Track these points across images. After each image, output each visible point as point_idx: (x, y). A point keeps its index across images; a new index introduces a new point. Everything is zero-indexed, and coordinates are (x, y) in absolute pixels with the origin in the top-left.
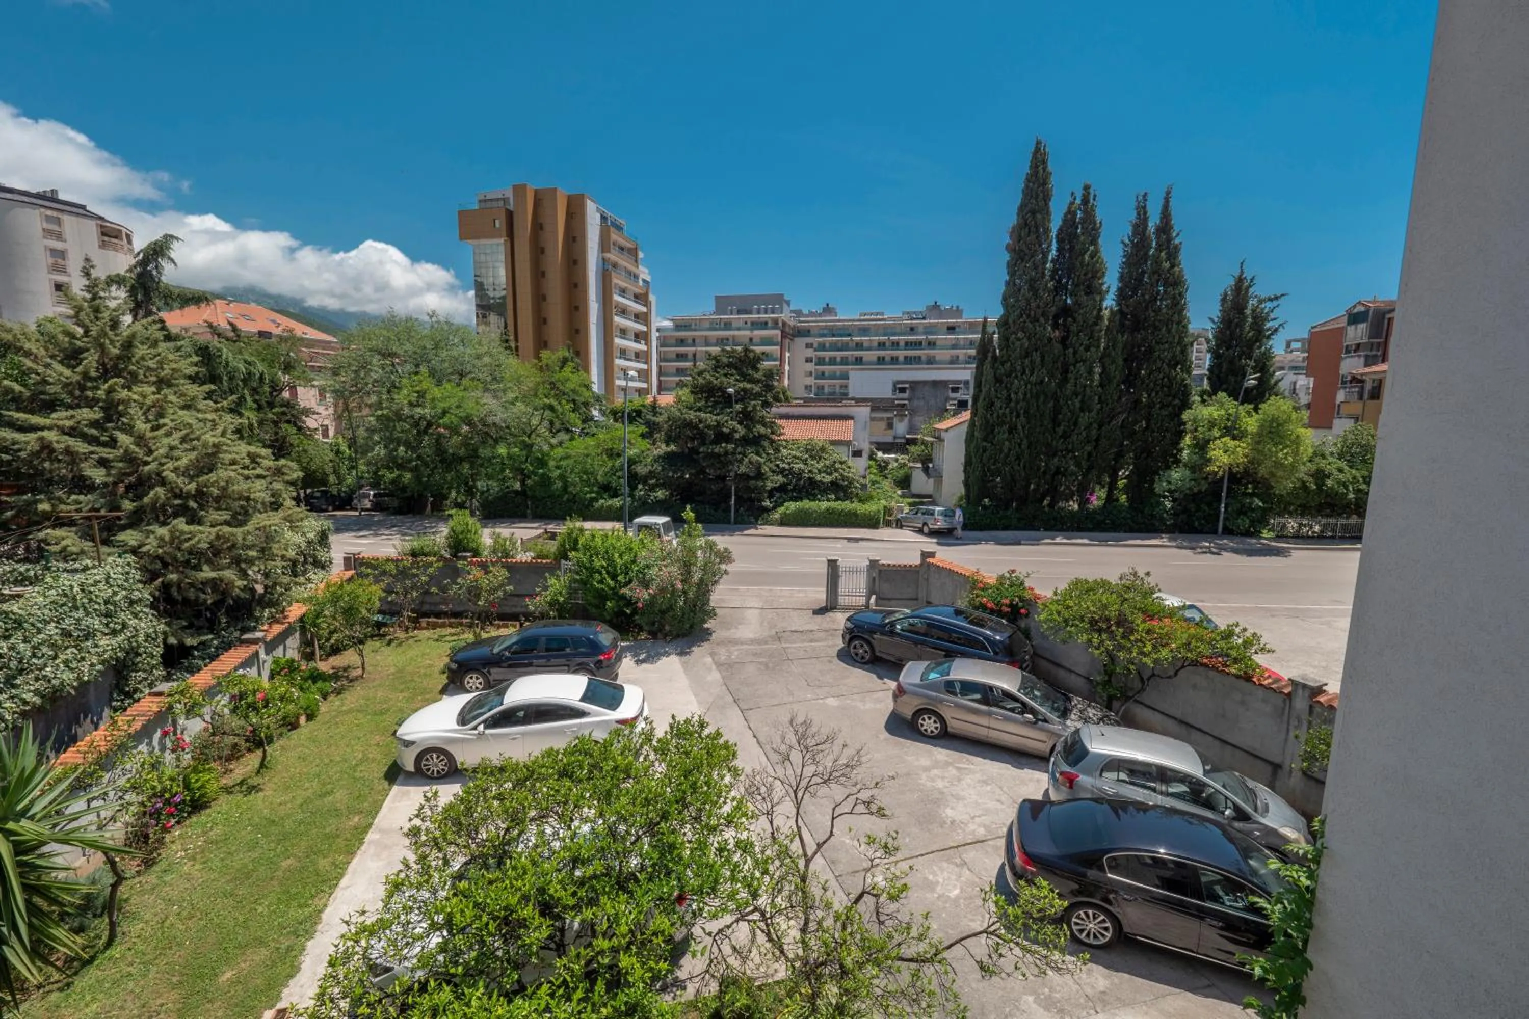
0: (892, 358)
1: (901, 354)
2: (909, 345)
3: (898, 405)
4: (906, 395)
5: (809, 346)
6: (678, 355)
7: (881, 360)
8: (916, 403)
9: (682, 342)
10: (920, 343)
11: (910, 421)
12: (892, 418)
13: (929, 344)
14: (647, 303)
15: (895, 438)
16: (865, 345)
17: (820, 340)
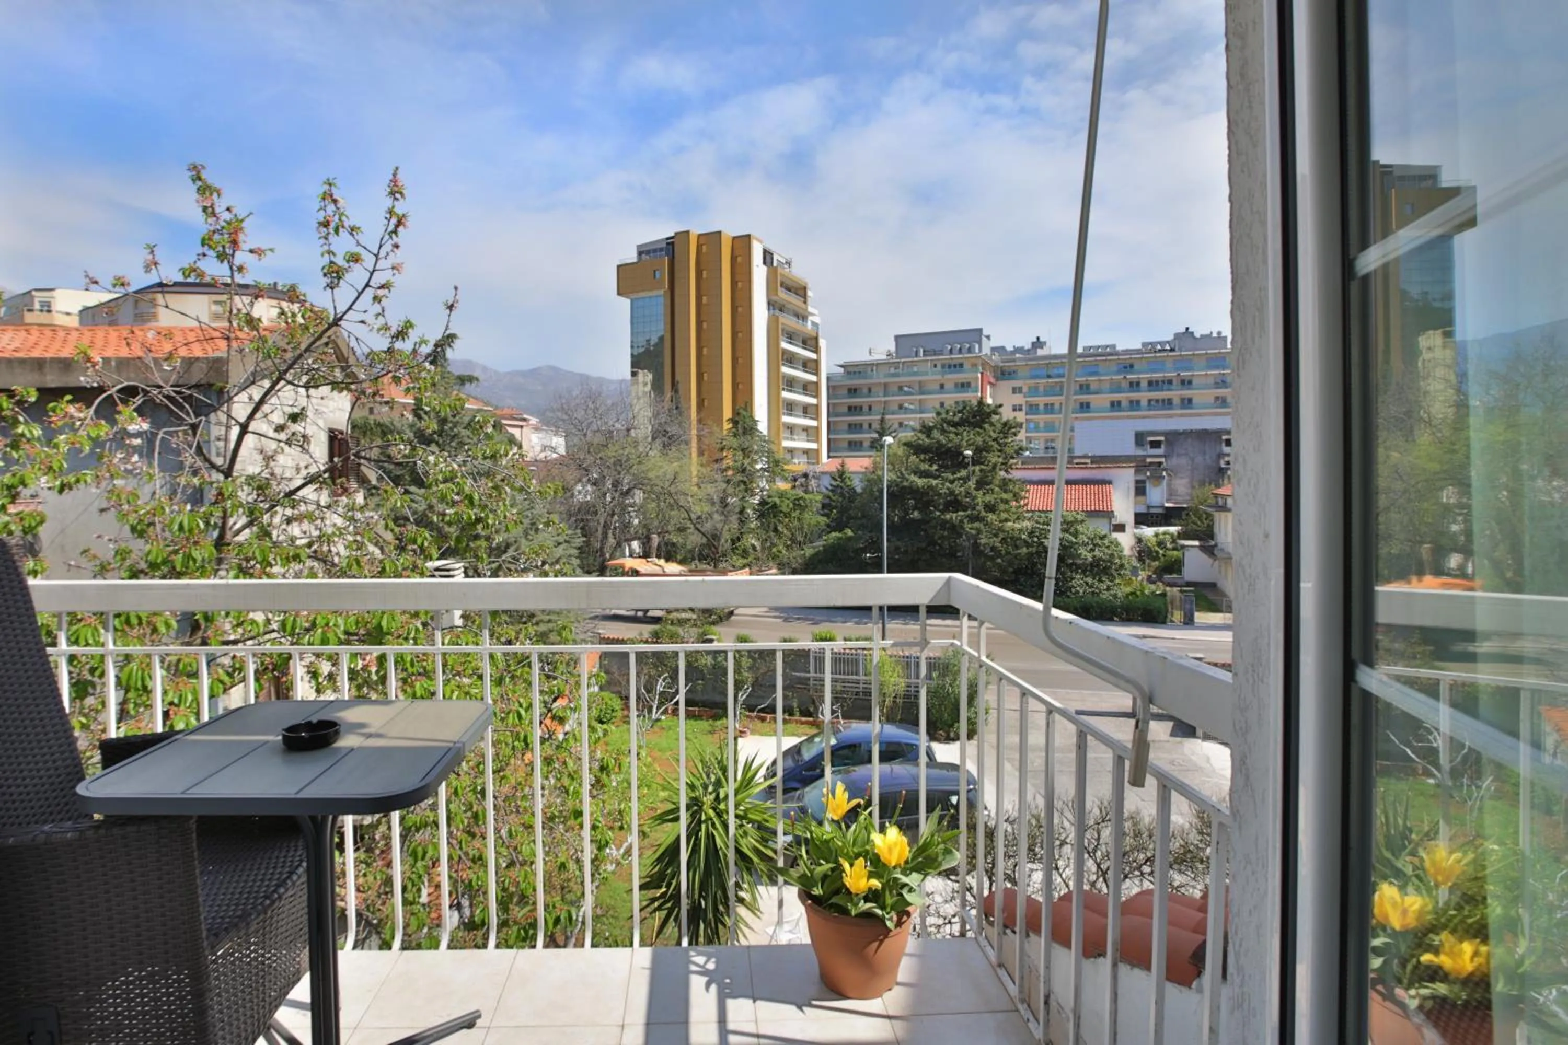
0: (1131, 402)
1: (1144, 396)
2: (1153, 385)
3: (1151, 463)
4: (1160, 451)
5: (1015, 390)
6: (850, 408)
7: (1115, 405)
8: (1174, 461)
9: (853, 391)
10: (1170, 382)
11: (1169, 485)
12: (1143, 482)
13: (1183, 382)
14: (816, 350)
15: (1149, 507)
16: (1093, 387)
17: (1032, 382)
